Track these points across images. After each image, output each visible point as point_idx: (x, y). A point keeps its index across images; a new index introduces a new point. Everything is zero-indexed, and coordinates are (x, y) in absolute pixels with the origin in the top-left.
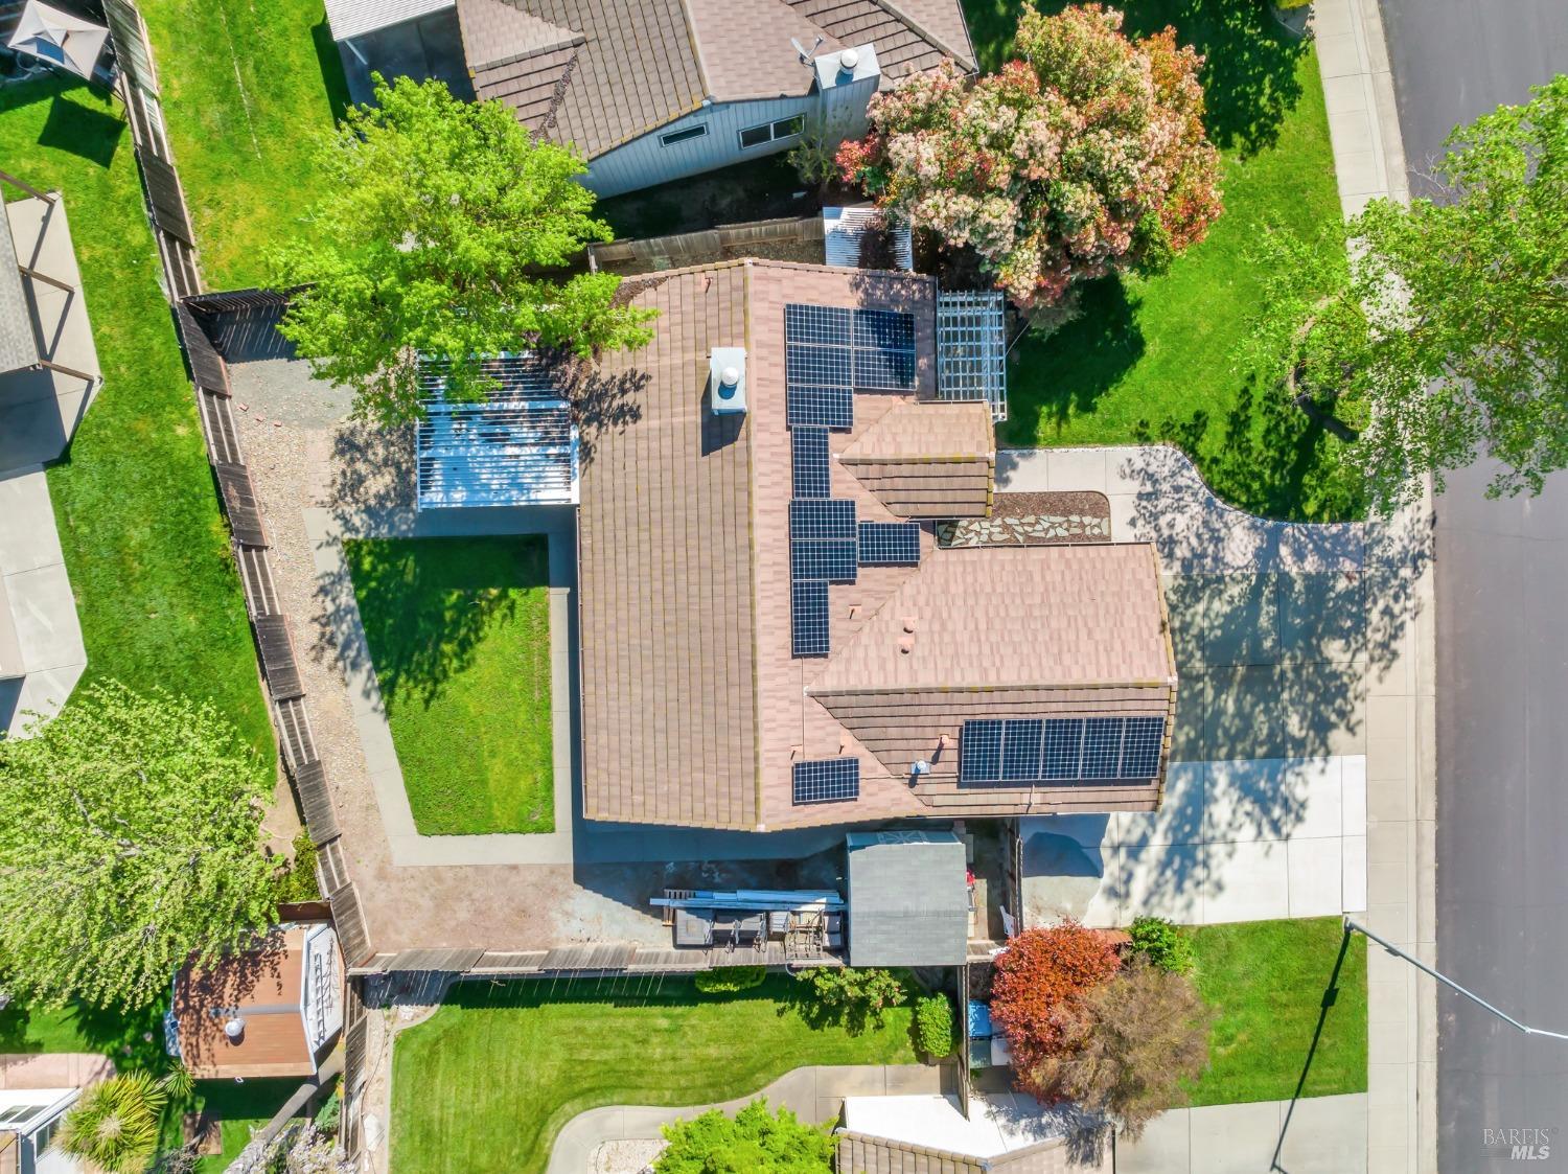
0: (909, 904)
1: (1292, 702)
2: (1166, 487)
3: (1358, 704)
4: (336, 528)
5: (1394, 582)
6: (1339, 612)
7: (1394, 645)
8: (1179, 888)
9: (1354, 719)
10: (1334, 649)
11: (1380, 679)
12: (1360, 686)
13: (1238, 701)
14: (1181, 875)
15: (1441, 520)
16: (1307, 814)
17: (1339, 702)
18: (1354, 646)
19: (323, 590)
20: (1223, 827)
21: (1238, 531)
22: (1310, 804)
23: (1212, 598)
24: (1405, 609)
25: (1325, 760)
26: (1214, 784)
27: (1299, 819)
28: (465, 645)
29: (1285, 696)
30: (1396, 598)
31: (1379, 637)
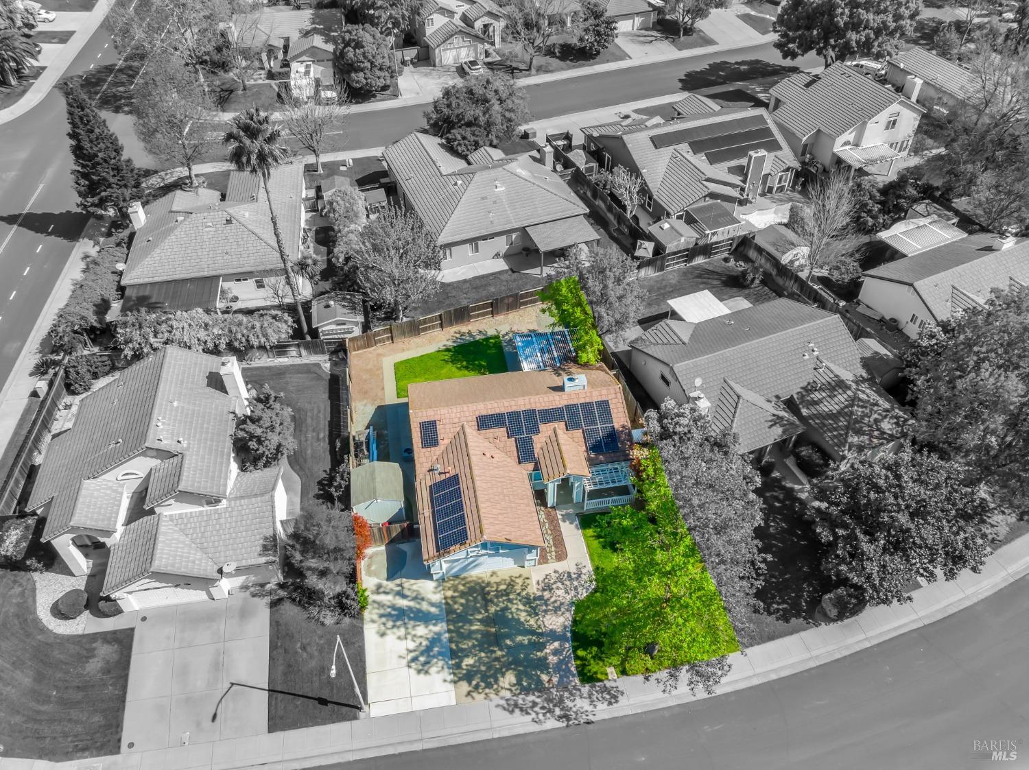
0: (378, 480)
1: (480, 658)
2: (575, 583)
3: (483, 696)
4: (503, 332)
5: (551, 705)
6: (530, 677)
7: (517, 711)
8: (381, 616)
9: (475, 694)
10: (509, 678)
11: (498, 706)
12: (492, 696)
13: (477, 631)
14: (388, 616)
15: (591, 726)
16: (422, 676)
17: (483, 684)
18: (513, 689)
19: (480, 332)
20: (413, 633)
21: (561, 619)
22: (428, 677)
23: (527, 611)
24: (537, 714)
25: (451, 681)
26: (435, 625)
27: (419, 672)
28: (466, 368)
29: (483, 654)
30: (543, 708)
31: (520, 702)
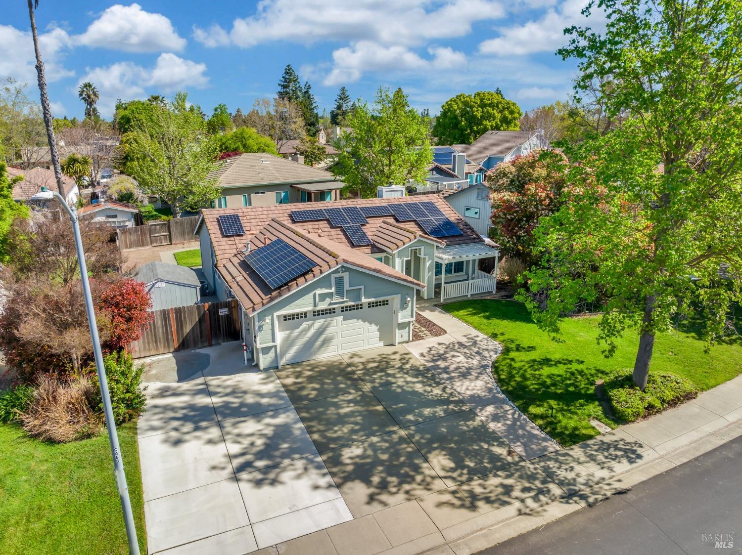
1: (372, 445)
3: (401, 496)
5: (538, 483)
6: (475, 454)
7: (480, 504)
8: (170, 420)
9: (384, 497)
10: (439, 462)
11: (440, 505)
12: (419, 492)
13: (351, 414)
14: (185, 419)
15: (629, 496)
16: (266, 489)
17: (394, 480)
18: (455, 475)
20: (236, 431)
21: (479, 384)
22: (279, 488)
23: (422, 382)
24: (522, 501)
25: (330, 486)
26: (273, 417)
27: (258, 483)
29: (375, 439)
30: (525, 490)
31: (478, 490)
